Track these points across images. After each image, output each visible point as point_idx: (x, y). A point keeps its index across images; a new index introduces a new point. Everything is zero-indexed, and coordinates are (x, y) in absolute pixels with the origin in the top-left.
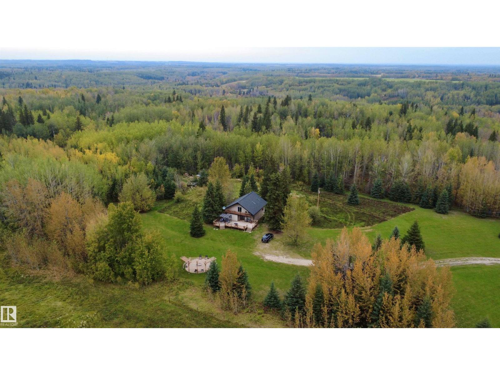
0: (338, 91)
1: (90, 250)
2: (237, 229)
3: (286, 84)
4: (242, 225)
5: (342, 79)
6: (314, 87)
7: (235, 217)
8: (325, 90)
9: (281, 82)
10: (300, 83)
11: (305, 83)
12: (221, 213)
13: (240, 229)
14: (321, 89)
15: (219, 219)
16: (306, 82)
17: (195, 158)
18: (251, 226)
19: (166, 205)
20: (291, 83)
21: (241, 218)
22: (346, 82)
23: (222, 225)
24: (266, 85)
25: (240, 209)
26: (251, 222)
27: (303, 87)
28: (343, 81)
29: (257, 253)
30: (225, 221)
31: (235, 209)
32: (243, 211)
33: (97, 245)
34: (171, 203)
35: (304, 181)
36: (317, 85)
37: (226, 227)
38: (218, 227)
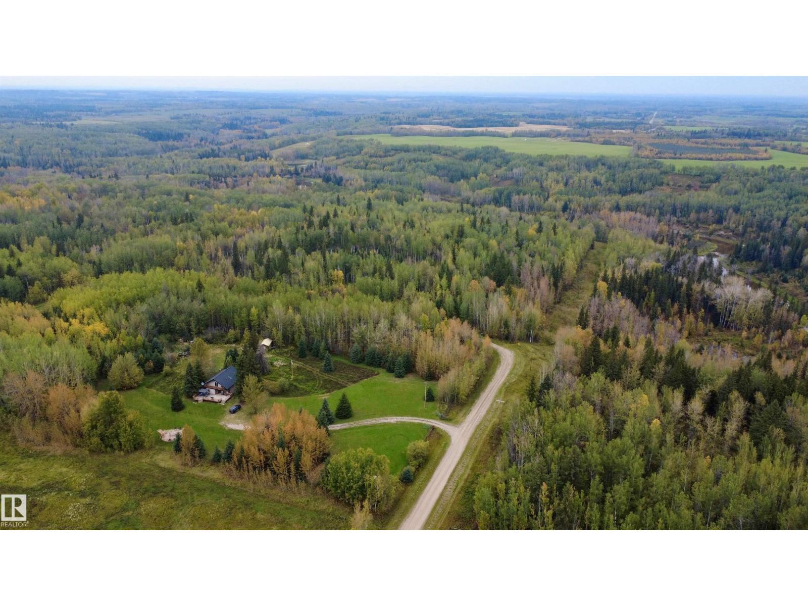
0: (434, 169)
1: (85, 429)
2: (213, 402)
3: (366, 154)
4: (217, 398)
7: (213, 391)
8: (417, 166)
9: (360, 150)
10: (386, 152)
11: (393, 152)
12: (200, 388)
13: (215, 402)
14: (413, 165)
15: (198, 394)
16: (395, 150)
17: (188, 324)
18: (224, 398)
19: (154, 380)
20: (372, 152)
21: (218, 392)
22: (452, 150)
23: (200, 398)
24: (338, 155)
25: (216, 384)
26: (227, 395)
27: (389, 159)
28: (448, 148)
29: (222, 423)
30: (204, 395)
31: (213, 384)
32: (219, 386)
33: (90, 424)
34: (160, 377)
35: (296, 346)
37: (204, 401)
38: (197, 401)
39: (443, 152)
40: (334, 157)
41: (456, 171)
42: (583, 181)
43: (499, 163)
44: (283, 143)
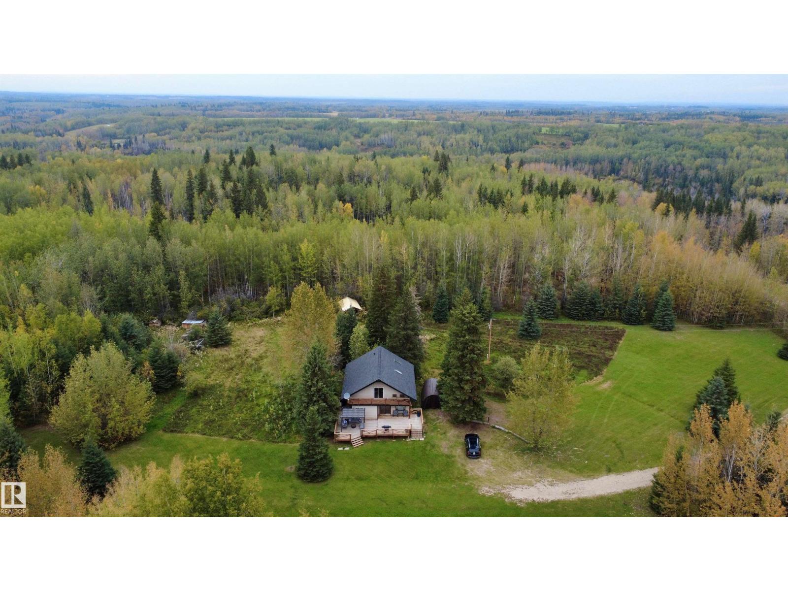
0: (288, 139)
2: (391, 437)
3: (193, 129)
4: (399, 426)
5: (287, 119)
6: (246, 133)
7: (373, 411)
8: (265, 138)
9: (184, 126)
10: (218, 127)
11: (225, 127)
13: (398, 437)
14: (259, 137)
15: (342, 423)
16: (228, 126)
18: (416, 424)
20: (202, 126)
21: (384, 410)
22: (294, 124)
23: (355, 434)
24: (158, 132)
25: (379, 393)
26: (409, 415)
27: (226, 133)
28: (289, 123)
30: (354, 423)
31: (370, 394)
32: (388, 394)
34: (179, 401)
36: (249, 129)
37: (364, 438)
38: (348, 443)
39: (285, 126)
40: (156, 134)
41: (313, 140)
42: (461, 143)
43: (356, 132)
44: (77, 124)
